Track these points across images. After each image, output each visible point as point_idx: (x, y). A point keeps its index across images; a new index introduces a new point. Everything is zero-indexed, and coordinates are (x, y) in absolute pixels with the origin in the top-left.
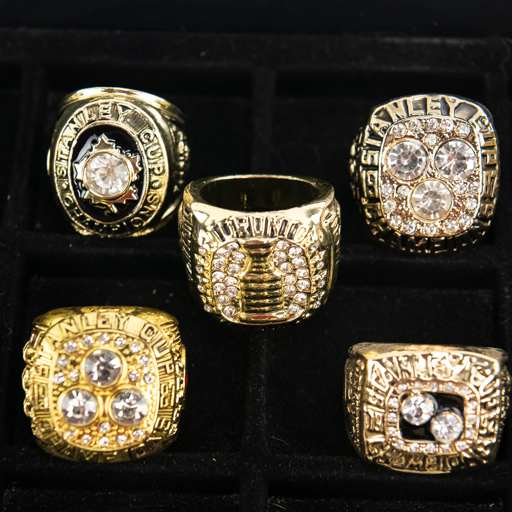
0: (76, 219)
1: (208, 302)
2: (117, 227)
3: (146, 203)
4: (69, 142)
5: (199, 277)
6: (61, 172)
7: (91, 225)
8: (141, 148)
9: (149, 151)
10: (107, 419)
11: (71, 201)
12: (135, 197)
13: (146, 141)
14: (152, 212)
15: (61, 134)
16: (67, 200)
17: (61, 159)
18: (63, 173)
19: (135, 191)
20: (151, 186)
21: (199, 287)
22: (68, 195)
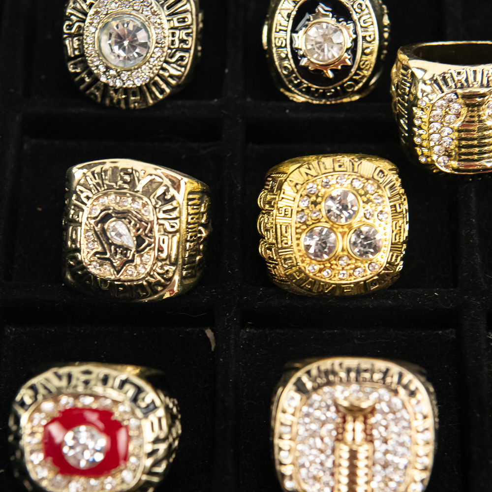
0: (293, 87)
1: (423, 154)
2: (331, 92)
3: (359, 69)
4: (288, 14)
5: (415, 129)
6: (280, 42)
7: (308, 91)
8: (355, 17)
9: (362, 21)
10: (346, 253)
11: (289, 69)
12: (349, 63)
13: (359, 11)
14: (364, 76)
15: (279, 7)
16: (286, 68)
17: (280, 30)
18: (282, 43)
19: (349, 57)
20: (363, 53)
21: (415, 139)
22: (286, 63)
